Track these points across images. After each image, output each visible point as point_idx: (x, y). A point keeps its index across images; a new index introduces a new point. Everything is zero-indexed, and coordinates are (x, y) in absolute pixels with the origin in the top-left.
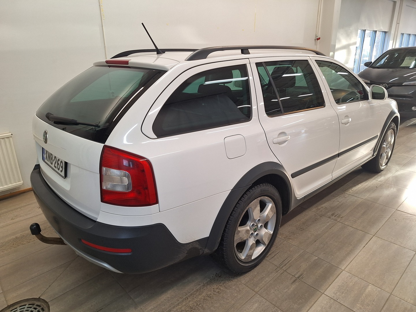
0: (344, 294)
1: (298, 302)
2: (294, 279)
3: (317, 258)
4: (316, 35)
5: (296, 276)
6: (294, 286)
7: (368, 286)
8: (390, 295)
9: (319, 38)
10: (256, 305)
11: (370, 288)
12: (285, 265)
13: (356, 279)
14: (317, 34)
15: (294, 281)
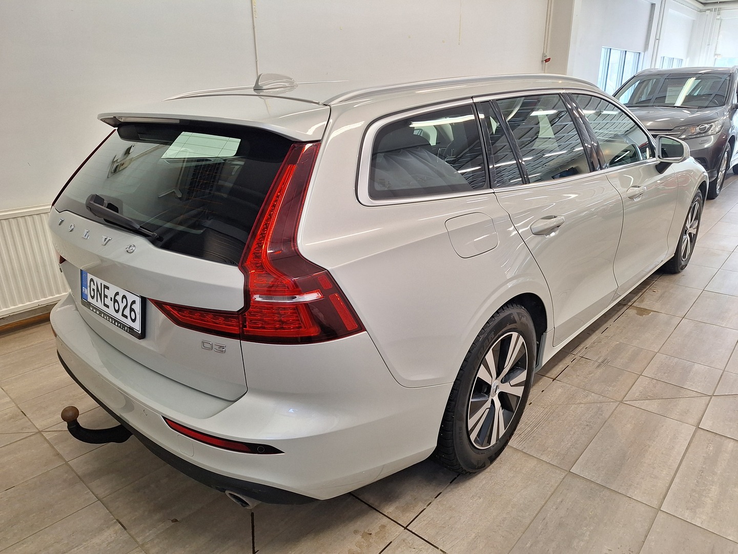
0: (666, 374)
1: (613, 385)
2: (597, 364)
3: (618, 343)
4: (543, 54)
5: (600, 361)
6: (600, 371)
7: (694, 365)
8: (723, 372)
9: (549, 59)
10: (560, 390)
11: (696, 366)
12: (579, 352)
13: (676, 360)
14: (545, 52)
15: (599, 366)
